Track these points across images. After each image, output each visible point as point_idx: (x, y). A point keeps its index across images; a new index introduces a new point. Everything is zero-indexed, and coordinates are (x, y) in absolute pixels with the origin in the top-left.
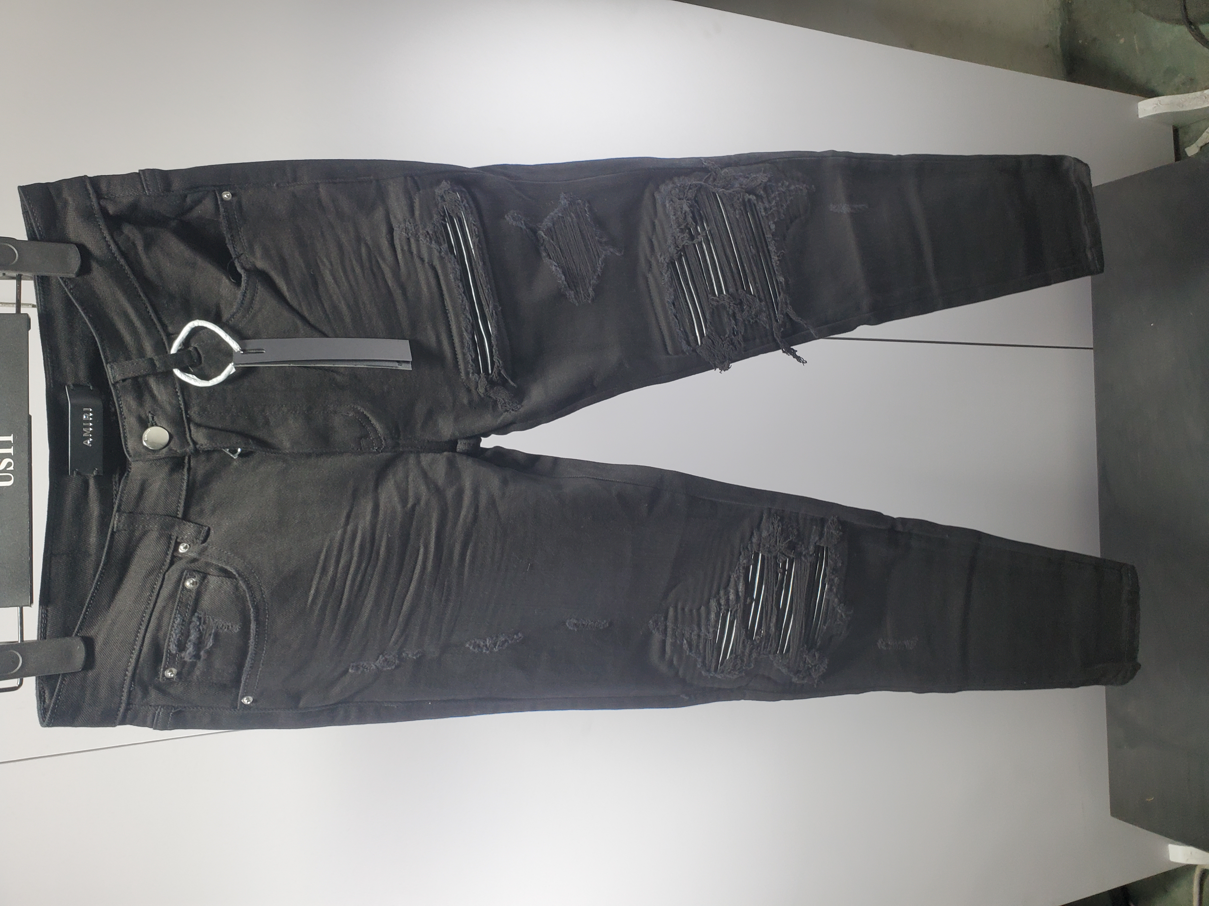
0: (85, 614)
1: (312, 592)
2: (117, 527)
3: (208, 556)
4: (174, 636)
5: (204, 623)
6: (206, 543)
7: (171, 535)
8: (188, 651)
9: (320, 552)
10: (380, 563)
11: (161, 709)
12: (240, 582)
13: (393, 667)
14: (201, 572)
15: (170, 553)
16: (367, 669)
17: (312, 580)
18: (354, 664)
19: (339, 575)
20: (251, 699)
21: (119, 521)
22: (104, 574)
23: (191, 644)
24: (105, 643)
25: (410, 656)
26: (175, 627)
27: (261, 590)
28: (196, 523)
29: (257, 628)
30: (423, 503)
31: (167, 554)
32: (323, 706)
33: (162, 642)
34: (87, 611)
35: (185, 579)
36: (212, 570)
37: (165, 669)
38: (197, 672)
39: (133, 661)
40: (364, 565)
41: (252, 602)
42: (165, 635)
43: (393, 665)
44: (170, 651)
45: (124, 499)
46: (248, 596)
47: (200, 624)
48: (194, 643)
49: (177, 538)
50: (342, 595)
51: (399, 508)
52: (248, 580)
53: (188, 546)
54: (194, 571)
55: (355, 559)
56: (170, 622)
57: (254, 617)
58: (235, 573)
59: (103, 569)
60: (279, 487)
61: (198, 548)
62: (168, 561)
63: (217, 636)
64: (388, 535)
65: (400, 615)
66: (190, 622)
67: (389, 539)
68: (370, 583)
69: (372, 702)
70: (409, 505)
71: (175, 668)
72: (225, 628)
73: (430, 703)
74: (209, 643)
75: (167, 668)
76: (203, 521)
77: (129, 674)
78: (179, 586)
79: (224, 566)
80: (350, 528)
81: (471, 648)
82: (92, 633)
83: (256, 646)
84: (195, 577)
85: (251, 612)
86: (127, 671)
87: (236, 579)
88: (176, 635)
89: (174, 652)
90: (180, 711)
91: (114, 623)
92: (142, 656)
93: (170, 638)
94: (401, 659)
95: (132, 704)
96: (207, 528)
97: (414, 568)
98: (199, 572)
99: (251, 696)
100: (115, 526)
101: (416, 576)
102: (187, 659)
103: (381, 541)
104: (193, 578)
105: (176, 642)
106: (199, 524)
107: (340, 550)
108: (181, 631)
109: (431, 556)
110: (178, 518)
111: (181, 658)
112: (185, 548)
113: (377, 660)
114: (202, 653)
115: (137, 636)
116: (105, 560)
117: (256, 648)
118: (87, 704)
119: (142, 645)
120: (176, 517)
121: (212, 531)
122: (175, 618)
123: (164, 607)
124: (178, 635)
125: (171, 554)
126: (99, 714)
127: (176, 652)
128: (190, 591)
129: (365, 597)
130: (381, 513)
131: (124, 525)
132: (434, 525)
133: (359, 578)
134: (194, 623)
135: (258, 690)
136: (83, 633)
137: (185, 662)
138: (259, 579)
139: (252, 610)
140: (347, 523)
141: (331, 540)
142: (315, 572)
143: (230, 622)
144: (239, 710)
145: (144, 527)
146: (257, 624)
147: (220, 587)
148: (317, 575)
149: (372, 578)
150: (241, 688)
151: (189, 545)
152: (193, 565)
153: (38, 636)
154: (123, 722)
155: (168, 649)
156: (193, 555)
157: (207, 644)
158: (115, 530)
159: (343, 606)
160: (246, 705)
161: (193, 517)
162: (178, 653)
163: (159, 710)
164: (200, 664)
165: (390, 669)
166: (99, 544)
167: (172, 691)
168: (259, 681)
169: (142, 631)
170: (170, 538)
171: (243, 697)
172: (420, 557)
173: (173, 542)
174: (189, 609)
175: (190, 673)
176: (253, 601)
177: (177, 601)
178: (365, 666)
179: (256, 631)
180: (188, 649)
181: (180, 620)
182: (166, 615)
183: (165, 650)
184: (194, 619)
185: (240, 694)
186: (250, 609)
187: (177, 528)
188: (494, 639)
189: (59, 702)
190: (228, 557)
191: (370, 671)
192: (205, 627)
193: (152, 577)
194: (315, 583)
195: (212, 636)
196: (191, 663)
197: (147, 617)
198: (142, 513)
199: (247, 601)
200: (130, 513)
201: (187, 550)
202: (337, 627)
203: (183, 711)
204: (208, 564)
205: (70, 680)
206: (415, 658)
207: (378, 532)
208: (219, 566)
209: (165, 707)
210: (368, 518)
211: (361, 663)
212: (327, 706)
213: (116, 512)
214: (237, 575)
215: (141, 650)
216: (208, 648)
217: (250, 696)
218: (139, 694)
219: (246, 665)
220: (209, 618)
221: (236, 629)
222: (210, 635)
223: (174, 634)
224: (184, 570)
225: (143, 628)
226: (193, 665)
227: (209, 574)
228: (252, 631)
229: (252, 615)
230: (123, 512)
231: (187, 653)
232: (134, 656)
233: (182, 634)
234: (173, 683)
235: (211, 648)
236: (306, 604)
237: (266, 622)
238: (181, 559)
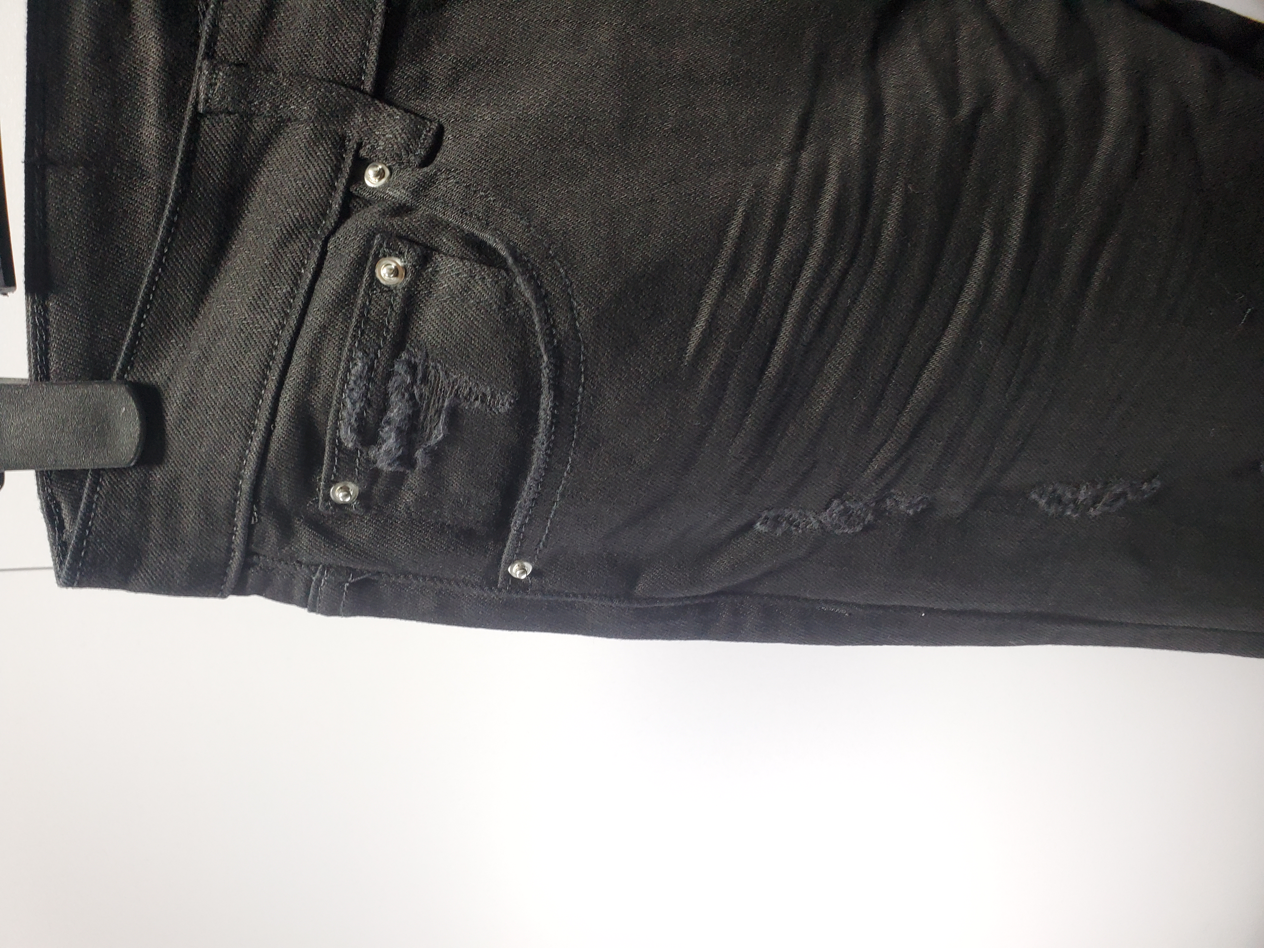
0: (137, 328)
1: (700, 324)
2: (206, 101)
3: (436, 200)
4: (349, 405)
5: (425, 379)
6: (431, 167)
7: (343, 138)
8: (384, 447)
9: (728, 218)
10: (879, 265)
11: (322, 574)
12: (519, 280)
13: (858, 529)
14: (417, 243)
15: (341, 185)
16: (797, 526)
17: (701, 294)
18: (772, 514)
19: (771, 286)
20: (529, 567)
21: (211, 85)
22: (177, 228)
23: (391, 430)
24: (188, 404)
25: (902, 507)
26: (351, 382)
27: (572, 309)
28: (406, 111)
29: (554, 407)
30: (999, 107)
31: (334, 188)
32: (688, 598)
33: (320, 417)
34: (140, 319)
35: (377, 259)
36: (445, 241)
37: (330, 484)
38: (408, 497)
39: (252, 457)
40: (840, 264)
41: (547, 339)
42: (327, 400)
43: (859, 524)
44: (340, 442)
45: (224, 26)
46: (536, 320)
47: (414, 382)
48: (398, 428)
49: (360, 146)
50: (774, 342)
51: (937, 113)
52: (539, 275)
53: (387, 172)
54: (400, 237)
55: (819, 244)
56: (338, 369)
57: (549, 378)
58: (504, 253)
59: (173, 212)
60: (625, 27)
61: (411, 176)
62: (336, 207)
63: (454, 415)
64: (907, 190)
65: (904, 407)
66: (389, 375)
67: (908, 198)
68: (846, 316)
69: (796, 598)
70: (965, 111)
71: (353, 482)
72: (476, 399)
73: (923, 615)
74: (436, 432)
75: (335, 482)
76: (425, 107)
77: (245, 486)
78: (362, 277)
79: (476, 232)
80: (806, 158)
81: (1043, 502)
82: (157, 377)
83: (549, 452)
84: (400, 255)
85: (544, 365)
86: (241, 477)
87: (507, 270)
88: (354, 404)
89: (350, 445)
90: (367, 580)
91: (205, 357)
92: (274, 446)
93: (338, 411)
94: (879, 513)
95: (258, 554)
96: (434, 126)
97: (961, 289)
98: (412, 242)
99: (530, 561)
100: (202, 96)
101: (963, 310)
102: (383, 464)
103: (886, 203)
104: (396, 256)
105: (353, 420)
106: (416, 115)
107: (781, 217)
108: (365, 395)
109: (1009, 260)
110: (363, 92)
111: (368, 460)
112: (380, 175)
113: (826, 509)
114: (419, 454)
115: (261, 396)
116: (176, 189)
117: (549, 456)
118: (155, 545)
119: (272, 419)
120: (357, 89)
121: (448, 136)
122: (350, 359)
123: (324, 328)
124: (358, 405)
125: (342, 187)
126: (184, 569)
127: (355, 444)
128: (389, 290)
129: (828, 353)
130: (890, 125)
131: (223, 98)
132: (1026, 174)
133: (822, 300)
134: (399, 378)
135: (546, 551)
136: (137, 375)
137: (377, 473)
138: (567, 277)
139: (545, 358)
140: (799, 146)
141: (760, 187)
142: (710, 272)
143: (489, 384)
144: (500, 590)
145: (275, 108)
146: (555, 397)
147: (466, 289)
148: (716, 281)
149: (853, 302)
150: (508, 543)
151: (390, 168)
152: (396, 221)
153: (30, 370)
154: (241, 589)
155: (335, 438)
156: (399, 194)
157: (431, 434)
158: (201, 108)
159: (772, 371)
160: (516, 581)
161: (401, 95)
162: (360, 447)
163: (318, 574)
164: (414, 479)
165: (850, 532)
166: (166, 147)
167: (348, 533)
168: (549, 531)
169: (272, 385)
170: (340, 142)
171: (511, 562)
172: (981, 258)
173: (349, 159)
174: (385, 339)
175: (390, 496)
176: (550, 337)
177: (355, 315)
178: (794, 520)
179: (553, 416)
180: (384, 441)
181: (364, 366)
182: (329, 353)
183: (328, 437)
184: (400, 368)
185: (504, 557)
186: (541, 356)
187: (358, 119)
188: (1099, 487)
189: (90, 533)
190: (489, 209)
191: (803, 532)
192: (426, 391)
193: (296, 246)
194: (708, 302)
195: (443, 417)
196: (394, 475)
197: (283, 350)
198: (270, 69)
199: (534, 334)
200: (239, 65)
201: (383, 181)
202: (749, 421)
203: (374, 581)
204: (434, 223)
205: (112, 486)
206: (911, 512)
207: (880, 177)
208: (463, 231)
209: (332, 570)
210: (856, 135)
211: (787, 513)
212: (696, 597)
213: (203, 59)
214: (510, 261)
215: (269, 432)
216: (432, 442)
217: (527, 561)
218: (272, 534)
219: (524, 494)
220: (435, 367)
221: (503, 405)
222: (438, 412)
223: (348, 400)
224: (375, 235)
225: (274, 376)
226: (398, 480)
227: (440, 252)
228: (542, 413)
229: (545, 372)
230: (223, 62)
231: (382, 451)
232: (256, 444)
233: (369, 403)
234: (349, 516)
235: (439, 443)
236: (681, 359)
237: (577, 393)
238: (368, 203)
